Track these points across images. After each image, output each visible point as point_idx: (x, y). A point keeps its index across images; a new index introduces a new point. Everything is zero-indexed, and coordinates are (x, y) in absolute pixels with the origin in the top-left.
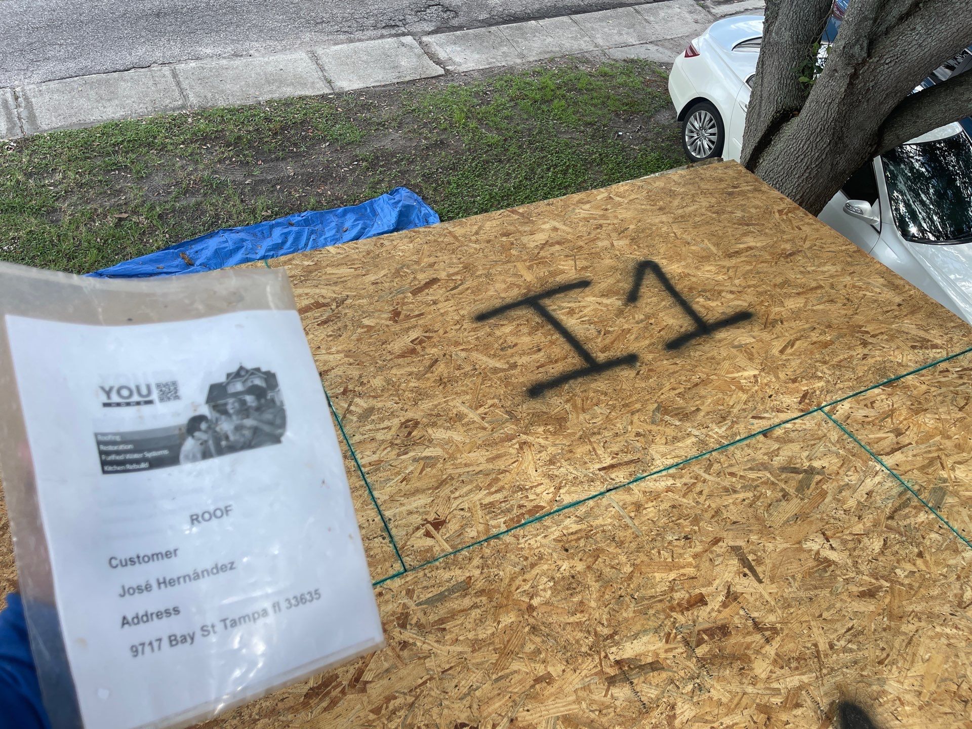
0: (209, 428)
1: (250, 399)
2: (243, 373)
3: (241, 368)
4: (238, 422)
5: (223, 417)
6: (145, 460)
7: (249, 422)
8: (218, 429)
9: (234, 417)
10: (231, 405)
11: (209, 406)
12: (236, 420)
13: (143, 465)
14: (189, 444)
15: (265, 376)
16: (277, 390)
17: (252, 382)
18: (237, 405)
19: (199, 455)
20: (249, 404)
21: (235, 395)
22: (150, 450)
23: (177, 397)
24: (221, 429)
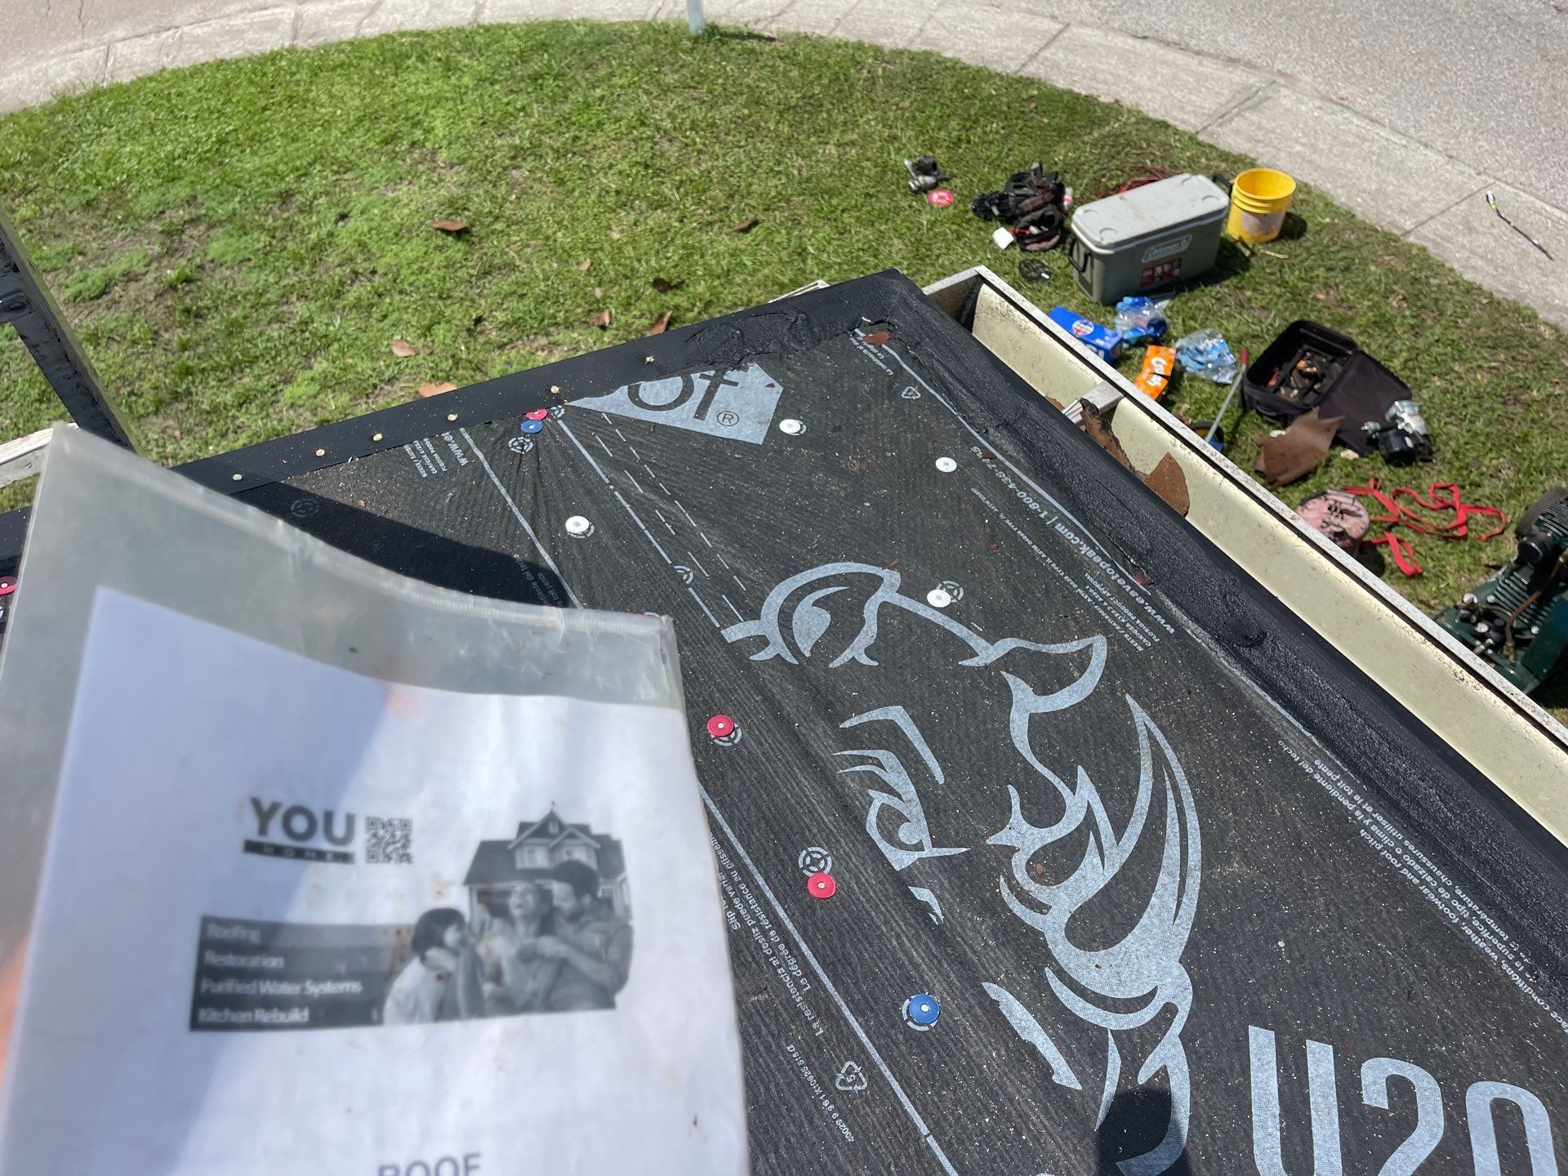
0: (463, 942)
1: (559, 890)
2: (553, 829)
3: (552, 818)
4: (529, 941)
5: (497, 924)
6: (302, 1001)
7: (549, 945)
8: (481, 950)
9: (521, 928)
10: (519, 897)
11: (471, 889)
12: (524, 934)
13: (296, 1016)
14: (412, 977)
15: (598, 846)
16: (620, 879)
17: (568, 853)
18: (530, 898)
19: (427, 1008)
20: (556, 902)
21: (532, 874)
22: (318, 979)
23: (406, 858)
24: (489, 951)
